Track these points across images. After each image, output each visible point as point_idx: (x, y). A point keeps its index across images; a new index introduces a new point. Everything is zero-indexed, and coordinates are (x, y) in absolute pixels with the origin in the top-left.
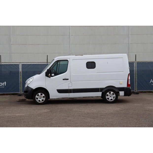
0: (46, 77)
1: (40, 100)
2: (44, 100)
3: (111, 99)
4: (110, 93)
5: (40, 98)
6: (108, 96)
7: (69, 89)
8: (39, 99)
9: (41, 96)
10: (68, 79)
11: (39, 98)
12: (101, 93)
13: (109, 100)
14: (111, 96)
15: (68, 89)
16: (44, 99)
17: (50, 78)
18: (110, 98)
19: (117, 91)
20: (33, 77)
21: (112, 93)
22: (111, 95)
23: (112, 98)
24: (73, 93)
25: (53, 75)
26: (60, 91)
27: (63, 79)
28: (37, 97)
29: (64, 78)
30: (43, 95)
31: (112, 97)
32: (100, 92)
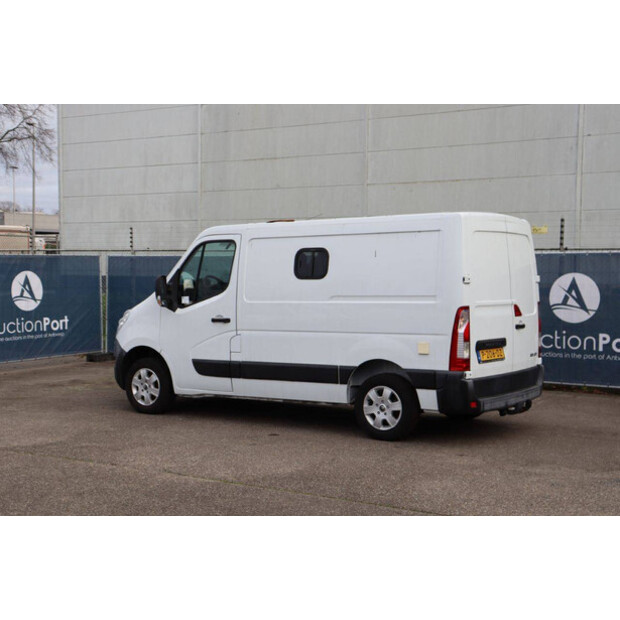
1: (144, 394)
2: (157, 395)
3: (385, 423)
4: (380, 393)
5: (146, 388)
6: (374, 405)
7: (233, 359)
8: (141, 393)
9: (146, 381)
10: (227, 321)
11: (141, 388)
12: (345, 388)
13: (377, 425)
14: (382, 409)
16: (157, 393)
17: (174, 310)
18: (381, 417)
21: (388, 391)
22: (383, 401)
23: (389, 417)
25: (185, 300)
26: (204, 367)
27: (214, 320)
28: (135, 381)
29: (214, 317)
30: (154, 377)
31: (388, 412)
32: (342, 383)
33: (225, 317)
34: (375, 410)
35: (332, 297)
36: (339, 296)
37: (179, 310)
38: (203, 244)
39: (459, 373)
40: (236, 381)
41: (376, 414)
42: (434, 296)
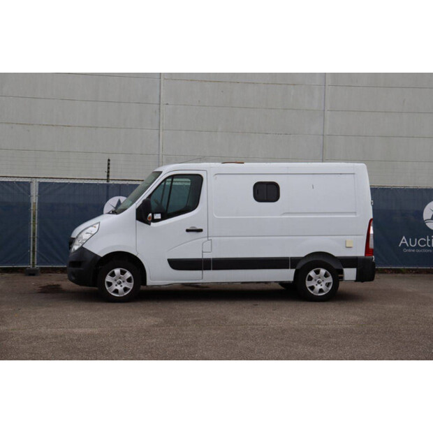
0: (138, 221)
1: (119, 287)
2: (131, 288)
3: (321, 291)
4: (317, 272)
5: (120, 283)
6: (313, 280)
7: (204, 257)
8: (114, 287)
9: (120, 278)
10: (200, 230)
11: (114, 284)
12: (293, 271)
13: (315, 293)
14: (319, 282)
15: (201, 257)
16: (130, 286)
17: (150, 224)
18: (318, 287)
19: (336, 266)
20: (99, 223)
21: (323, 271)
22: (319, 278)
23: (324, 287)
24: (214, 269)
25: (158, 216)
26: (176, 264)
27: (188, 231)
28: (108, 279)
29: (188, 228)
30: (128, 275)
31: (324, 284)
32: (292, 268)
33: (198, 228)
34: (313, 283)
35: (284, 214)
36: (289, 213)
37: (152, 224)
38: (172, 177)
40: (206, 272)
41: (315, 286)
42: (355, 213)
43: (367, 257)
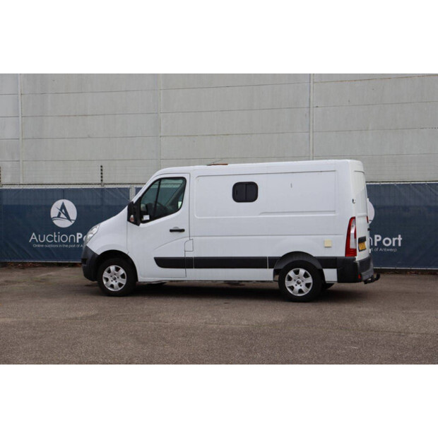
0: (129, 223)
1: (114, 283)
2: (124, 284)
3: (301, 291)
4: (297, 273)
5: (115, 279)
6: (293, 280)
7: (187, 256)
8: (110, 282)
9: (115, 274)
10: (182, 231)
11: (110, 279)
12: (271, 271)
13: (295, 293)
15: (183, 256)
16: (124, 282)
17: (138, 225)
18: (297, 288)
19: (318, 266)
21: (302, 271)
22: (299, 278)
23: (303, 288)
24: (195, 268)
25: (146, 217)
26: (163, 262)
27: (171, 231)
28: (106, 274)
29: (172, 228)
30: (122, 271)
31: (303, 284)
32: (270, 268)
33: (181, 228)
34: (293, 283)
35: (262, 213)
36: (267, 213)
37: (141, 224)
38: (160, 180)
39: (352, 257)
40: (189, 270)
41: (294, 286)
42: (334, 211)
43: (348, 257)
